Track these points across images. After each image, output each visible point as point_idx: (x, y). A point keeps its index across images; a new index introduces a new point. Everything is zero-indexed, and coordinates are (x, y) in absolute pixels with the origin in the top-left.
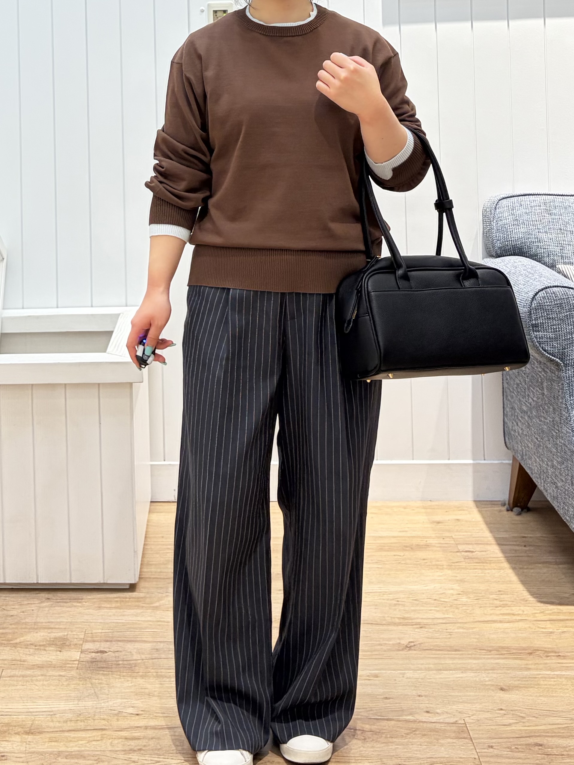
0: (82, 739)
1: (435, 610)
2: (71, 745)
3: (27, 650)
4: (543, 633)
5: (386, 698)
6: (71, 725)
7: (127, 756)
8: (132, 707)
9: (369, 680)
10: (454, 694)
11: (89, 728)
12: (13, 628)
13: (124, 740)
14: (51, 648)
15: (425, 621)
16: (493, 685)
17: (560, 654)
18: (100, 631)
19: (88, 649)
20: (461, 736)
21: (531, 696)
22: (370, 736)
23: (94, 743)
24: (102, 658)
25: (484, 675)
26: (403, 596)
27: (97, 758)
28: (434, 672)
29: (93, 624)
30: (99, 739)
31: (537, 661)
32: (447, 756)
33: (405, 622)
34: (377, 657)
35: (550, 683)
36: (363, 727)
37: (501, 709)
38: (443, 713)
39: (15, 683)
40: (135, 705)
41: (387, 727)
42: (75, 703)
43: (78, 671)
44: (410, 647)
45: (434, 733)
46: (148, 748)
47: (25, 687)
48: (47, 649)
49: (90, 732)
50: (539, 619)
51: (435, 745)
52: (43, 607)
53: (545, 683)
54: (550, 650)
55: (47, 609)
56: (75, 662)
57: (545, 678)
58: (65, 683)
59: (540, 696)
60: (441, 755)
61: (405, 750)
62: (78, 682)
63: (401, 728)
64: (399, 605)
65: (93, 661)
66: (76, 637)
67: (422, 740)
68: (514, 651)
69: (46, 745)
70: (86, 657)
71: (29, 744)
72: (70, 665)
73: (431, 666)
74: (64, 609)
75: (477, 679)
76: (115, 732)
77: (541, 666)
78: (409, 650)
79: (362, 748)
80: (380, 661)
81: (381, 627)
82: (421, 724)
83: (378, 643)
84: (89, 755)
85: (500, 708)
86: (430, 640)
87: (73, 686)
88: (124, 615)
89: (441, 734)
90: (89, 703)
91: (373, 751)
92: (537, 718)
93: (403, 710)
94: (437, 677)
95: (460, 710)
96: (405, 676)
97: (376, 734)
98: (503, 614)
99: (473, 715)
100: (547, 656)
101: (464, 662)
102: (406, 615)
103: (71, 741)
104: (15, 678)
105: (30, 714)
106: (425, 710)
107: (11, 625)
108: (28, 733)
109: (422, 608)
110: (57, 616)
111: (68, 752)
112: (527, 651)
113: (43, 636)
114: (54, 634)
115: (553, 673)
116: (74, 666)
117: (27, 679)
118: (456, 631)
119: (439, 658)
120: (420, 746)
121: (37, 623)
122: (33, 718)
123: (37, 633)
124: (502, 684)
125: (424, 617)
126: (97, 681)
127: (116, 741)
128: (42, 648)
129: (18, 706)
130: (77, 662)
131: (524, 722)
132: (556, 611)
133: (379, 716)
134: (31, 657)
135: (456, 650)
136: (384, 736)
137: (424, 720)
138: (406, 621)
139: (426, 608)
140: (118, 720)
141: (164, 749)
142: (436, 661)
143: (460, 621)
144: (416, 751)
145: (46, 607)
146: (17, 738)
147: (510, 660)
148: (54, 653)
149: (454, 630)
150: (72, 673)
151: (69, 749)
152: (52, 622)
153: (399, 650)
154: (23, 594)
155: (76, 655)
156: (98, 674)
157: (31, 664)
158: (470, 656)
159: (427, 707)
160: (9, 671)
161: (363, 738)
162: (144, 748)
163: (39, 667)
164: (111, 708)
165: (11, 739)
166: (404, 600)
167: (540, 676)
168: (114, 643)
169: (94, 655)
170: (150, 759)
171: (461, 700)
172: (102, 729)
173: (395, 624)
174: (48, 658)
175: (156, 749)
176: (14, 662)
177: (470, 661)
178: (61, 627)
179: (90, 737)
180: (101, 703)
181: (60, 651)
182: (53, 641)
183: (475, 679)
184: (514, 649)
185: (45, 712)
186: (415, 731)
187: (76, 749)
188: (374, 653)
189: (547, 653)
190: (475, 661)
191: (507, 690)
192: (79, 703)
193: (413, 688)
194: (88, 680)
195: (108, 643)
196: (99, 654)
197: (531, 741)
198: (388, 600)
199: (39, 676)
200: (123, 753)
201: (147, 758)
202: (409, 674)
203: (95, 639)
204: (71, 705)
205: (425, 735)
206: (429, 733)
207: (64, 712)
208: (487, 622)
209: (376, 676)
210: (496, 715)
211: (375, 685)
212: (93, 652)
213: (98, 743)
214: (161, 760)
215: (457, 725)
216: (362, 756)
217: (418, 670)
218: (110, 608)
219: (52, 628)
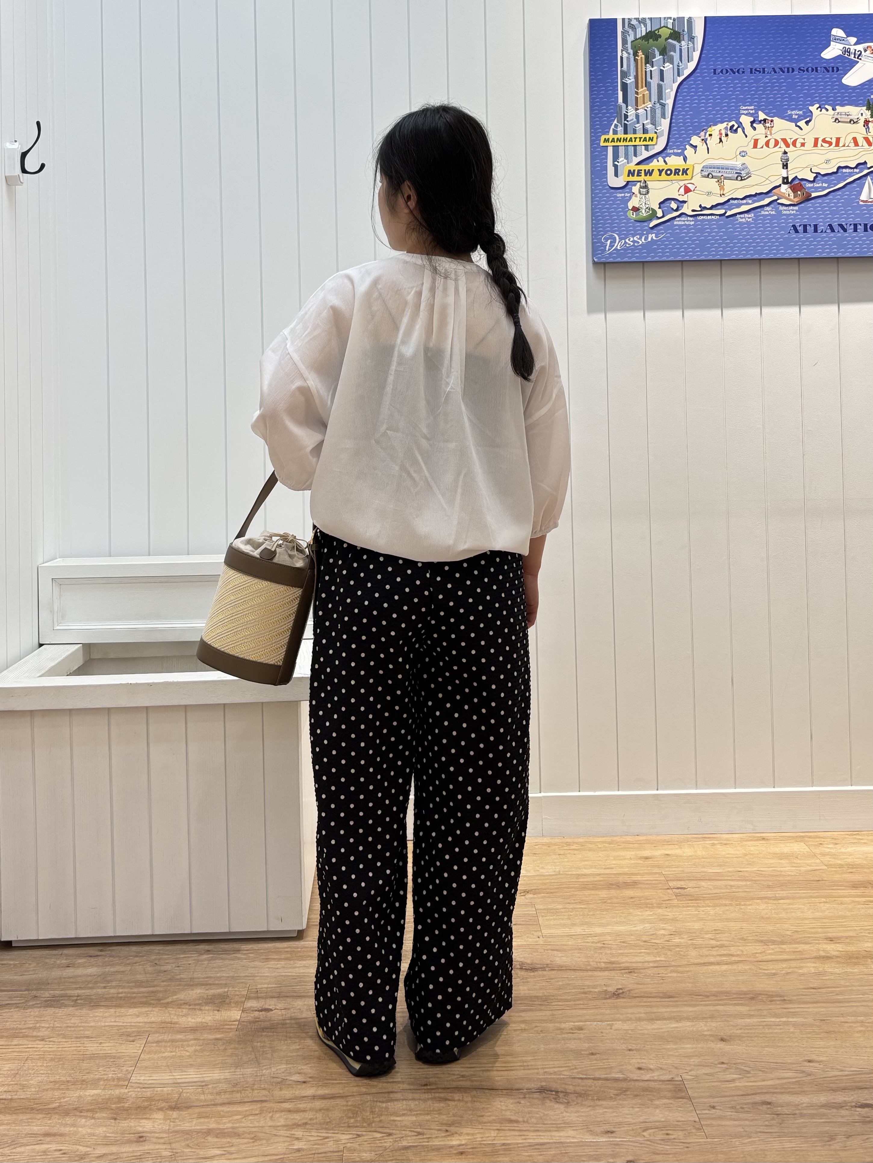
0: (238, 1113)
1: (645, 952)
2: (224, 1121)
3: (180, 1010)
4: (767, 974)
5: (592, 1054)
6: (225, 1097)
7: (288, 1133)
8: (299, 1073)
9: (573, 1033)
10: (668, 1047)
11: (246, 1100)
12: (165, 986)
13: (286, 1113)
14: (207, 1008)
15: (634, 965)
16: (711, 1035)
17: (786, 998)
18: (266, 986)
19: (251, 1007)
20: (679, 1096)
21: (755, 1046)
22: (575, 1099)
23: (251, 1118)
24: (266, 1017)
25: (702, 1024)
26: (610, 938)
27: (253, 1136)
28: (645, 1022)
29: (258, 978)
30: (257, 1112)
31: (760, 1007)
32: (663, 1120)
33: (611, 967)
34: (582, 1006)
35: (775, 1031)
36: (566, 1089)
37: (723, 1063)
38: (657, 1069)
39: (163, 1049)
40: (302, 1071)
41: (593, 1087)
42: (231, 1071)
43: (237, 1033)
44: (618, 994)
45: (648, 1093)
46: (314, 1121)
47: (174, 1054)
48: (203, 1008)
49: (247, 1105)
50: (760, 959)
51: (648, 1108)
52: (202, 961)
53: (771, 1031)
54: (774, 994)
55: (206, 962)
56: (235, 1023)
57: (770, 1025)
58: (222, 1048)
59: (767, 1046)
60: (656, 1118)
61: (615, 1114)
62: (237, 1046)
63: (610, 1088)
64: (605, 947)
65: (255, 1021)
66: (238, 993)
67: (634, 1102)
68: (735, 996)
69: (194, 1123)
70: (247, 1017)
71: (173, 1122)
72: (229, 1027)
73: (643, 1015)
74: (227, 962)
75: (695, 1029)
76: (277, 1104)
77: (765, 1012)
78: (617, 998)
79: (565, 1114)
80: (585, 1012)
81: (586, 974)
82: (633, 1083)
83: (582, 991)
84: (244, 1133)
85: (721, 1061)
86: (640, 986)
87: (230, 1050)
88: (295, 968)
89: (655, 1094)
90: (249, 1071)
91: (578, 1117)
92: (763, 1071)
93: (611, 1068)
94: (649, 1027)
95: (676, 1065)
96: (613, 1027)
97: (580, 1096)
98: (721, 955)
99: (691, 1071)
100: (771, 1001)
101: (678, 1009)
102: (613, 960)
103: (224, 1116)
104: (163, 1044)
105: (176, 1085)
106: (637, 1066)
107: (163, 982)
108: (173, 1108)
109: (631, 951)
110: (216, 970)
111: (220, 1129)
112: (748, 996)
113: (199, 993)
114: (212, 991)
115: (778, 1020)
116: (233, 1027)
117: (177, 1044)
118: (669, 975)
119: (651, 1007)
120: (631, 1109)
121: (193, 978)
122: (181, 1090)
123: (192, 990)
124: (722, 1034)
125: (634, 960)
126: (259, 1044)
127: (278, 1115)
128: (197, 1007)
129: (166, 1077)
130: (237, 1023)
131: (748, 1077)
132: (778, 950)
133: (583, 1075)
134: (184, 1018)
135: (670, 997)
136: (590, 1098)
137: (635, 1078)
138: (614, 965)
139: (635, 951)
140: (281, 1089)
141: (334, 1122)
142: (648, 1010)
143: (673, 963)
144: (627, 1114)
145: (205, 960)
146: (160, 1115)
147: (730, 1007)
148: (211, 1014)
149: (666, 974)
150: (231, 1035)
151: (221, 1126)
152: (211, 977)
153: (605, 999)
154: (179, 947)
155: (235, 1014)
156: (262, 1036)
157: (183, 1026)
158: (685, 1003)
159: (639, 1063)
160: (157, 1035)
161: (566, 1101)
162: (309, 1122)
163: (192, 1030)
164: (274, 1076)
165: (153, 1117)
166: (610, 942)
167: (764, 1024)
168: (281, 999)
169: (257, 1014)
170: (316, 1134)
171: (677, 1054)
172: (262, 1101)
173: (602, 970)
174: (204, 1018)
175: (324, 1123)
176: (163, 1025)
177: (685, 1009)
178: (221, 982)
179: (246, 1111)
180: (262, 1070)
181: (218, 1011)
182: (211, 999)
183: (691, 1029)
184: (734, 994)
185: (195, 1082)
186: (625, 1091)
187: (230, 1125)
188: (577, 1002)
189: (771, 997)
190: (691, 1009)
191: (728, 1040)
192: (238, 1070)
193: (622, 1041)
194: (249, 1043)
195: (275, 1000)
196: (263, 1013)
197: (758, 1098)
198: (593, 943)
199: (191, 1040)
200: (285, 1128)
201: (313, 1134)
202: (618, 1025)
203: (259, 995)
204: (226, 1074)
205: (636, 1096)
206: (642, 1093)
207: (218, 1081)
208: (704, 964)
209: (581, 1029)
210: (717, 1070)
211: (579, 1039)
212: (256, 1011)
213: (256, 1117)
214: (330, 1135)
215: (674, 1083)
216: (564, 1123)
217: (628, 1020)
218: (279, 959)
219: (211, 984)
